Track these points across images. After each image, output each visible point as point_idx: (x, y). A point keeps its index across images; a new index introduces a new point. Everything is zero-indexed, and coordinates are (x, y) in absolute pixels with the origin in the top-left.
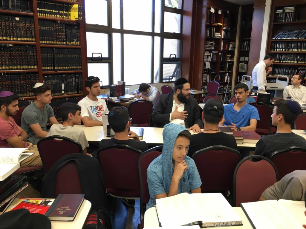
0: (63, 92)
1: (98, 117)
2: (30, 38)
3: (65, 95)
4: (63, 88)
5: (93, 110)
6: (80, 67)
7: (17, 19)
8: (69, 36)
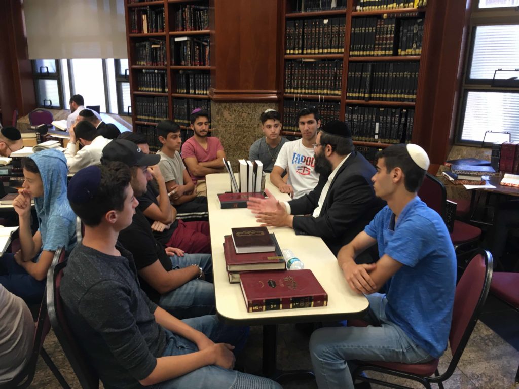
0: (376, 137)
3: (379, 143)
4: (377, 131)
6: (414, 97)
7: (326, 21)
8: (404, 39)
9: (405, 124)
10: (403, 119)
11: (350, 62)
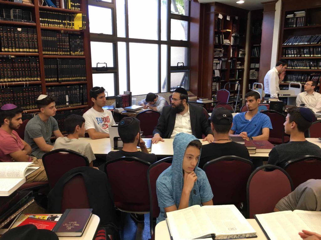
0: (67, 104)
1: (104, 128)
2: (32, 48)
3: (70, 107)
4: (67, 100)
5: (99, 121)
6: (85, 78)
7: (19, 29)
8: (73, 46)
9: (83, 94)
10: (81, 91)
11: (45, 58)
